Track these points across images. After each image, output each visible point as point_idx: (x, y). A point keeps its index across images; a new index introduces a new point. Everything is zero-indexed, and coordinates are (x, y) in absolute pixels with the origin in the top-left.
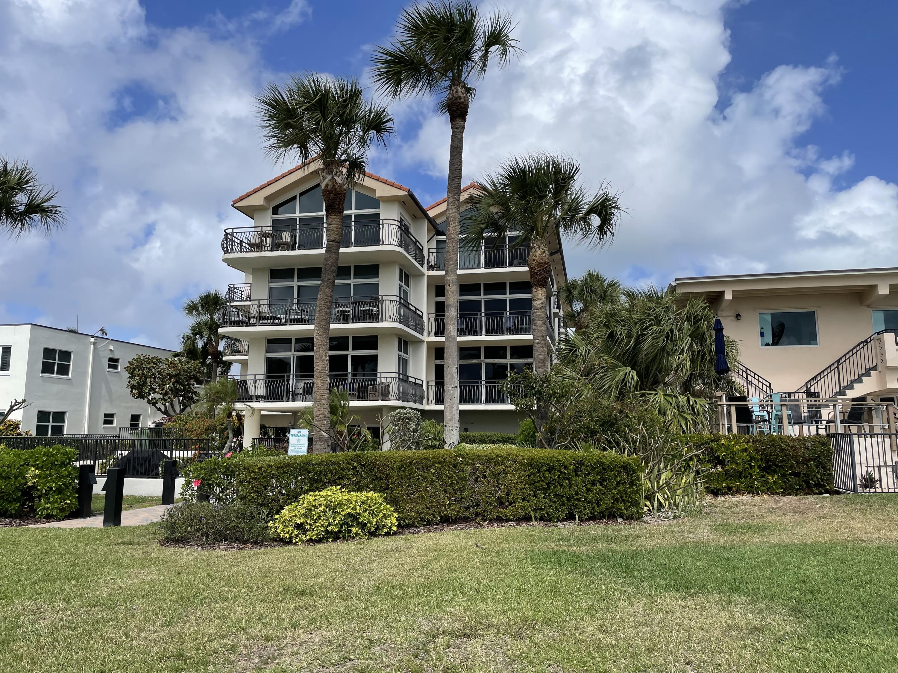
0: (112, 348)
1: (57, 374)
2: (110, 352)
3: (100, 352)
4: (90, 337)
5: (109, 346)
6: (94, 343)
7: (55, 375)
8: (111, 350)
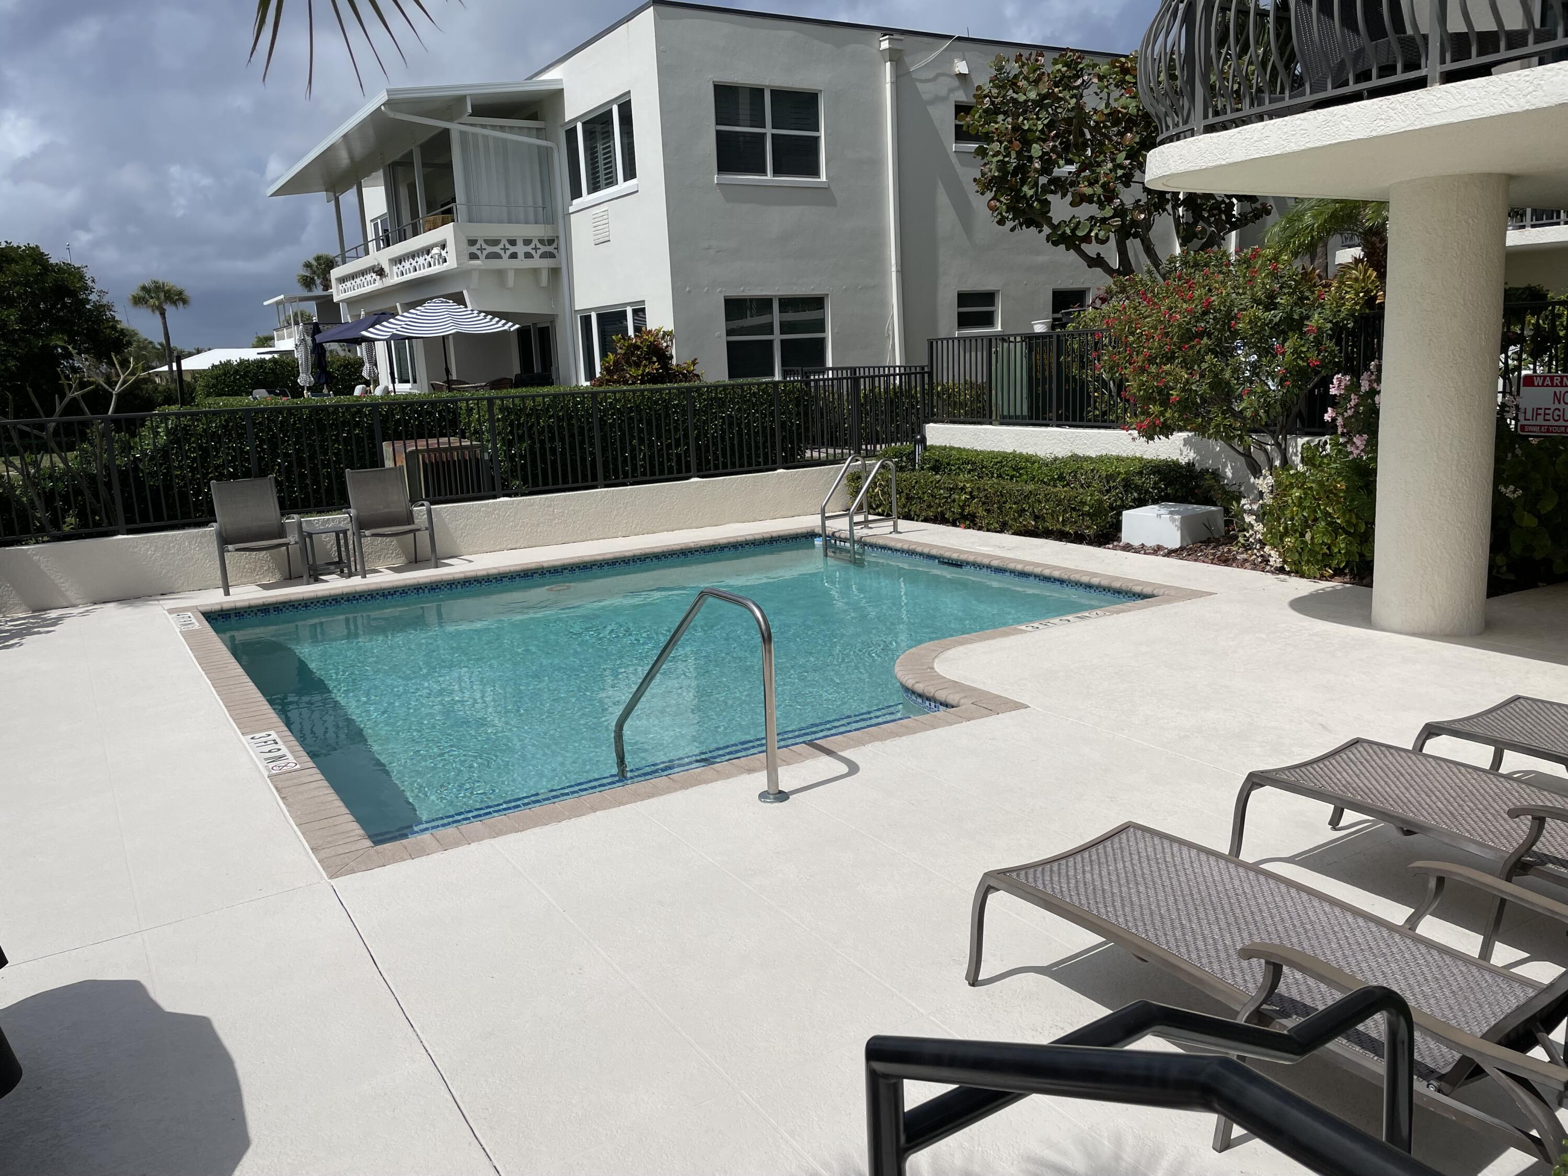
0: (961, 67)
1: (777, 171)
2: (956, 83)
3: (919, 85)
4: (878, 34)
5: (952, 63)
6: (895, 56)
7: (769, 176)
8: (961, 76)
